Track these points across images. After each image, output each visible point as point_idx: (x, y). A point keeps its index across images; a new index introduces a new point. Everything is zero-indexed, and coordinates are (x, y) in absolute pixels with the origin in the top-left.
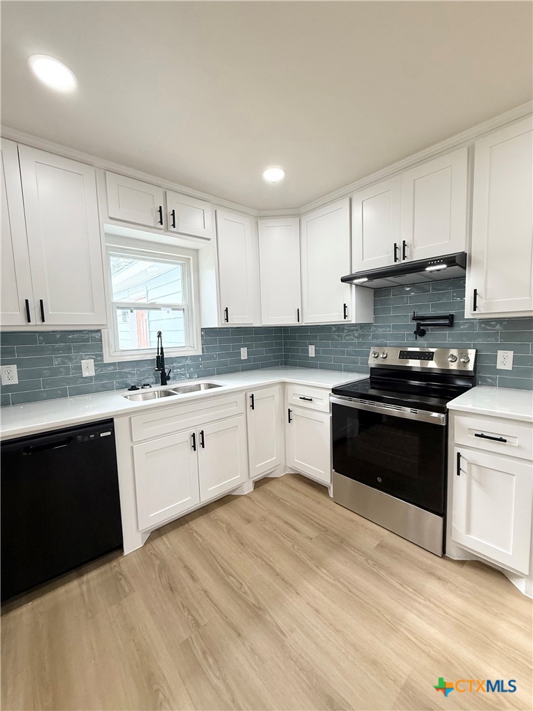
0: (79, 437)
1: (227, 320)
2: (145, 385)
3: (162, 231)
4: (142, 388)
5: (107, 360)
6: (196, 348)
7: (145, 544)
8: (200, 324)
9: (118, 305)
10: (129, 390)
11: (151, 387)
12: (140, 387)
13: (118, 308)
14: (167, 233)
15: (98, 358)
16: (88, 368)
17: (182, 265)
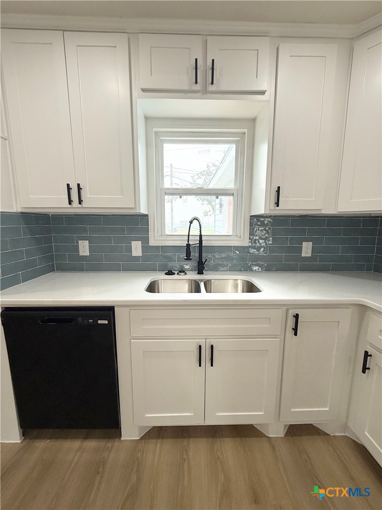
0: (80, 319)
1: (277, 204)
2: (180, 272)
3: (199, 94)
4: (178, 274)
5: (152, 243)
6: (242, 238)
7: (142, 438)
8: (250, 211)
9: (167, 191)
10: (166, 274)
11: (186, 274)
12: (176, 272)
13: (166, 194)
14: (205, 96)
15: (145, 240)
16: (137, 249)
17: (237, 142)
